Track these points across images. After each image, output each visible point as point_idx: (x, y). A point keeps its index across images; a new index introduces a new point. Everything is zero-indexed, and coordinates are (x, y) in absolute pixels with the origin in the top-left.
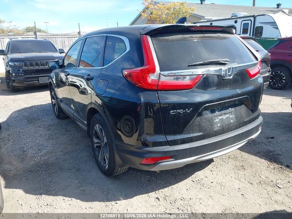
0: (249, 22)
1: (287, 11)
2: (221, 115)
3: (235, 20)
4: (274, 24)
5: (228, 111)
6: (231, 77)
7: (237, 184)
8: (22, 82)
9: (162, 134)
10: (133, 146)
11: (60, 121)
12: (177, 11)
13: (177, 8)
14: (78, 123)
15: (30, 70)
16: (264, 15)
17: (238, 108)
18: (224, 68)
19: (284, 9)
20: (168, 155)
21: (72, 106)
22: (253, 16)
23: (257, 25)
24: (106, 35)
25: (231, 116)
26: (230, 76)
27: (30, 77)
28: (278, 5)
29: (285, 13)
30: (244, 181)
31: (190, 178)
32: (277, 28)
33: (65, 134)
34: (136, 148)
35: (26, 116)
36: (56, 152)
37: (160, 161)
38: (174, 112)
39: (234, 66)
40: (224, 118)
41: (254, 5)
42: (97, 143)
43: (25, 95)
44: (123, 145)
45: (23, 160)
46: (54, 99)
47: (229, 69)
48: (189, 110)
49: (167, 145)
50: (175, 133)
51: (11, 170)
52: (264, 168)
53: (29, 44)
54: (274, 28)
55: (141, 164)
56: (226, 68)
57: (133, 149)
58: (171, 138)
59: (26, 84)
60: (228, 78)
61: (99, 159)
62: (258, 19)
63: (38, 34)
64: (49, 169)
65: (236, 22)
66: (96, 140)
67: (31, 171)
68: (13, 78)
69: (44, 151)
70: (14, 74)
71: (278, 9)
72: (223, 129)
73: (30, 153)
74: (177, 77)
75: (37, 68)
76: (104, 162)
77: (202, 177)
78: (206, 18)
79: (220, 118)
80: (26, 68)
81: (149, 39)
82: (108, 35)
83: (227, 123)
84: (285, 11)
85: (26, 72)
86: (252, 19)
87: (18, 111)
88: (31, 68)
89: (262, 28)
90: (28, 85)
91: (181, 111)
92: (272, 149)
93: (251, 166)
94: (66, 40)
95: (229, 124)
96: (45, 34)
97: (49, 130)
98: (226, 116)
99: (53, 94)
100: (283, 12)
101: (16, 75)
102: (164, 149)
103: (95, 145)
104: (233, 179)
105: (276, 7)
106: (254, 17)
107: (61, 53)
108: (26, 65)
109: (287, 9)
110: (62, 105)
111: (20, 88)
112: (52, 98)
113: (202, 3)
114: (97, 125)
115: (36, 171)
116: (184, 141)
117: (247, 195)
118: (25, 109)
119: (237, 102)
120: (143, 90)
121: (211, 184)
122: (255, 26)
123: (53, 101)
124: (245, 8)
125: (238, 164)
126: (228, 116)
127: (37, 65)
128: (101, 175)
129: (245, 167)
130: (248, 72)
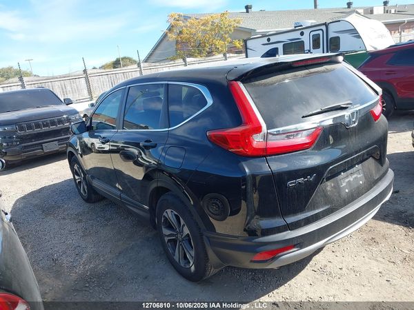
0: (320, 32)
1: (361, 11)
2: (347, 177)
3: (300, 31)
4: (354, 32)
5: (354, 169)
6: (356, 124)
7: (375, 267)
8: (19, 154)
9: (279, 216)
10: (237, 237)
11: (92, 206)
12: (217, 26)
13: (217, 21)
14: (131, 208)
15: (27, 135)
16: (339, 21)
17: (366, 163)
18: (346, 113)
19: (358, 8)
20: (291, 244)
21: (117, 185)
22: (324, 24)
23: (332, 35)
24: (166, 82)
25: (359, 176)
26: (355, 122)
27: (29, 146)
28: (349, 4)
29: (359, 14)
30: (382, 260)
31: (308, 267)
32: (359, 37)
33: (106, 225)
34: (242, 240)
35: (36, 205)
36: (104, 256)
37: (280, 254)
38: (293, 183)
39: (358, 109)
40: (352, 180)
41: (316, 6)
42: (169, 236)
43: (24, 172)
44: (217, 236)
45: (58, 275)
46: (78, 175)
47: (353, 114)
48: (311, 177)
49: (287, 230)
50: (295, 212)
51: (46, 293)
52: (402, 237)
53: (20, 97)
54: (354, 36)
55: (251, 261)
56: (349, 113)
57: (239, 242)
58: (291, 219)
59: (24, 156)
60: (353, 126)
61: (176, 258)
62: (332, 28)
63: (25, 79)
64: (104, 283)
65: (302, 34)
66: (166, 232)
67: (75, 290)
68: (3, 150)
69: (85, 255)
70: (4, 144)
71: (348, 10)
72: (352, 195)
73: (66, 261)
74: (289, 134)
75: (37, 130)
76: (186, 261)
77: (324, 262)
78: (258, 31)
79: (347, 180)
80: (22, 133)
81: (241, 85)
82: (169, 83)
83: (356, 186)
84: (360, 11)
85: (23, 139)
86: (324, 28)
87: (23, 198)
88: (29, 132)
89: (338, 38)
90: (27, 157)
91: (301, 180)
92: (402, 209)
93: (384, 236)
94: (67, 83)
95: (358, 188)
96: (36, 78)
97: (80, 221)
98: (354, 176)
99: (76, 167)
100: (357, 13)
101: (8, 145)
102: (285, 236)
103: (166, 239)
104: (367, 260)
105: (347, 6)
106: (326, 25)
107: (67, 105)
108: (22, 129)
109: (361, 8)
110: (96, 183)
111: (15, 162)
112: (75, 173)
113: (247, 12)
114: (169, 211)
115: (84, 289)
116: (308, 221)
117: (394, 281)
118: (32, 194)
119: (366, 157)
120: (247, 157)
121: (340, 272)
122: (329, 38)
123: (77, 177)
124: (306, 13)
125: (365, 237)
126: (355, 176)
127: (38, 126)
128: (182, 281)
129: (377, 240)
130: (372, 113)
